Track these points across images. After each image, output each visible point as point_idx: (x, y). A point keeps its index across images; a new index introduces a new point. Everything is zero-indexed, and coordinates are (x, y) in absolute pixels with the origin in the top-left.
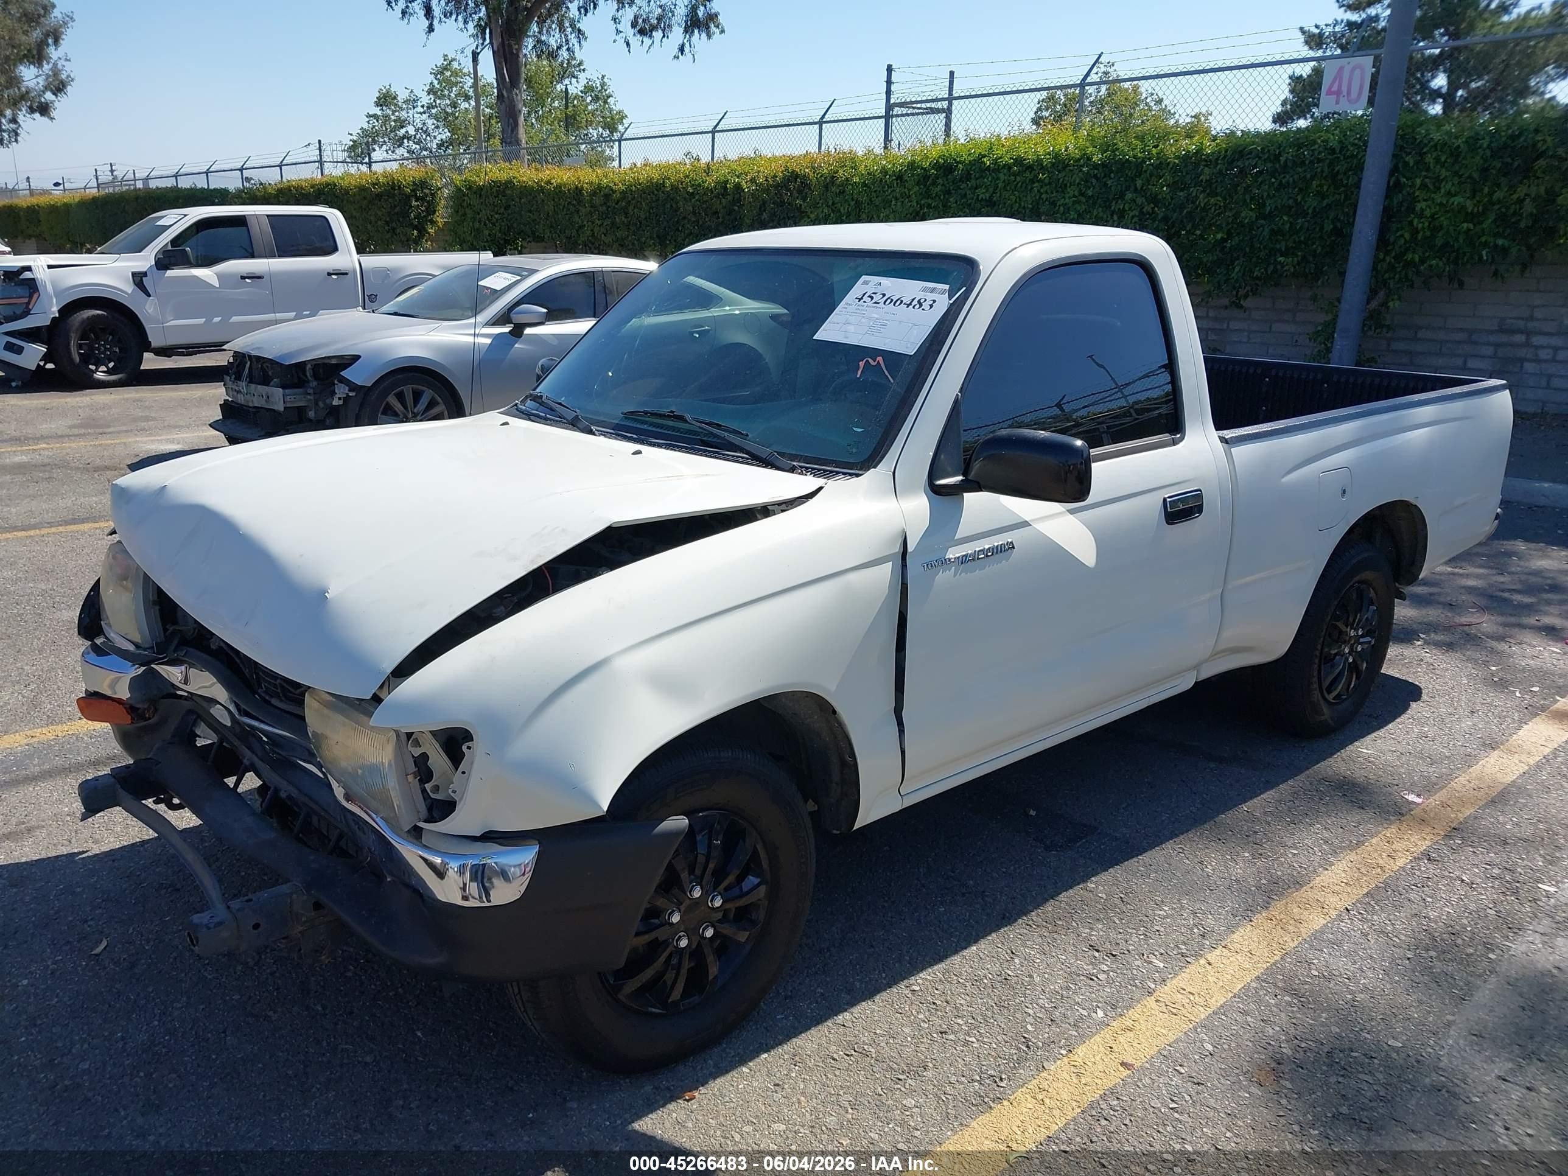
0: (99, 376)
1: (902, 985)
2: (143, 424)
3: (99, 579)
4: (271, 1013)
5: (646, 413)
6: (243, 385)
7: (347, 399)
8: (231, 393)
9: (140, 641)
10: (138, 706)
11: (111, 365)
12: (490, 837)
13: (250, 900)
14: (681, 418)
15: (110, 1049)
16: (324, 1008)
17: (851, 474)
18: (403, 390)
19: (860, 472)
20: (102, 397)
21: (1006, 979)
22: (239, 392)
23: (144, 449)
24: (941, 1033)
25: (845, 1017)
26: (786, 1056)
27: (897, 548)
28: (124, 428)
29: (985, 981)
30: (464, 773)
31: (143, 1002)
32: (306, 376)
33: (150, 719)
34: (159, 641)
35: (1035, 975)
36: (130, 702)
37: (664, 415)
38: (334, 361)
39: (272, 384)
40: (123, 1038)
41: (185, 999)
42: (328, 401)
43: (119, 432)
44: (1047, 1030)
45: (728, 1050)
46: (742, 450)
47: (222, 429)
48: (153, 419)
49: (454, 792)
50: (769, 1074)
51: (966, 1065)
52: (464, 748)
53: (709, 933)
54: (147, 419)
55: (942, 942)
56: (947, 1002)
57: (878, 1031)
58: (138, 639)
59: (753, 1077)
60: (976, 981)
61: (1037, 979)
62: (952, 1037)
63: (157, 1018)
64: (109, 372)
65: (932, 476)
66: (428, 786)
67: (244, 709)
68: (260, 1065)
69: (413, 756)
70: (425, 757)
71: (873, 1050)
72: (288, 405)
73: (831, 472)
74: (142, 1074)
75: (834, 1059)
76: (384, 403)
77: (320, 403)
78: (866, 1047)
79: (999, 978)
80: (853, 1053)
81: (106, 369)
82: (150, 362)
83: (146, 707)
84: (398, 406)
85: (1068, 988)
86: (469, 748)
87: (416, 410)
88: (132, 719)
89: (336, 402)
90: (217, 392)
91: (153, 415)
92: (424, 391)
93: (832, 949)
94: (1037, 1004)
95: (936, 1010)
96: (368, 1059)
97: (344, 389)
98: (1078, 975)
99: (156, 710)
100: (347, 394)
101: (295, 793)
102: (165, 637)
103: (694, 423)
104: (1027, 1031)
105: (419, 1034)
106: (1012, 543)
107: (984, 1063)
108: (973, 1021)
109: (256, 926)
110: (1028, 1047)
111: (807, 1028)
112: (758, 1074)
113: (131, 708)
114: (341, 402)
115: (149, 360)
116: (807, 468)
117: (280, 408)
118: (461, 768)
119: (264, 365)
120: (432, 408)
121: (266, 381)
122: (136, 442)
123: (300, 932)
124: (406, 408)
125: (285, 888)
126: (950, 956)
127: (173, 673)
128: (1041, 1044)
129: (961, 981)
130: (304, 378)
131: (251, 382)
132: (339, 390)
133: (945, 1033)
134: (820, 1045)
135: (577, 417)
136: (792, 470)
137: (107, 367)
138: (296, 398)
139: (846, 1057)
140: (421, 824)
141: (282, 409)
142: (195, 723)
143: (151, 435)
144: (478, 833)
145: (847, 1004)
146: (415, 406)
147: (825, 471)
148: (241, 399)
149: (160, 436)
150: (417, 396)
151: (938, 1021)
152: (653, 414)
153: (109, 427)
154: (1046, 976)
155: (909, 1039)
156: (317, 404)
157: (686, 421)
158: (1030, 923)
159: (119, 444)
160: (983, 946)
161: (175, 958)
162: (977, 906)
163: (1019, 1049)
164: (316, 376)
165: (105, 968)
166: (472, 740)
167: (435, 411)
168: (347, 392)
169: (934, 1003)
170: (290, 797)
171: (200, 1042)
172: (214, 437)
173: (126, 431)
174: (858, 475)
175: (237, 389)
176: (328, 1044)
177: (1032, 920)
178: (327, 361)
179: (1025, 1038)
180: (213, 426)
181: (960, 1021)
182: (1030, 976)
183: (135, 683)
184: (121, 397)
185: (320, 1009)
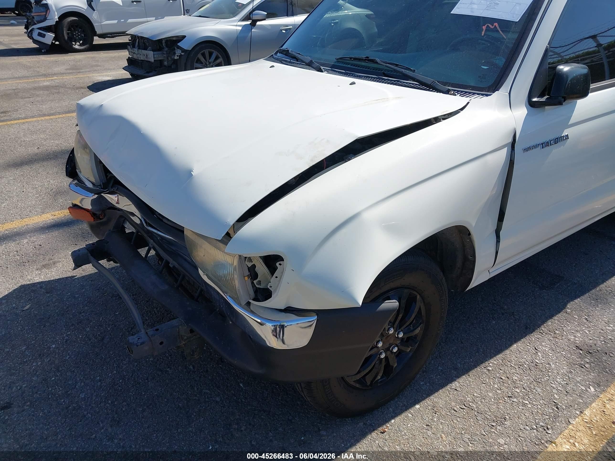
0: (77, 47)
1: (482, 366)
2: (95, 68)
3: (74, 148)
4: (168, 369)
5: (351, 58)
6: (136, 50)
7: (180, 56)
8: (131, 54)
9: (95, 182)
10: (97, 213)
11: (81, 42)
12: (289, 310)
13: (157, 330)
14: (373, 61)
15: (94, 386)
16: (194, 367)
17: (482, 95)
18: (204, 52)
19: (489, 93)
20: (78, 56)
21: (536, 365)
22: (134, 53)
23: (96, 79)
24: (509, 397)
25: (455, 384)
26: (430, 408)
27: (510, 140)
28: (88, 70)
29: (525, 366)
30: (276, 277)
31: (108, 360)
32: (163, 46)
33: (102, 219)
34: (104, 182)
35: (551, 364)
36: (92, 211)
37: (362, 60)
38: (174, 39)
39: (148, 49)
40: (100, 381)
41: (127, 359)
42: (173, 57)
43: (86, 72)
44: (566, 398)
45: (398, 402)
46: (414, 80)
47: (128, 71)
48: (100, 66)
49: (271, 287)
50: (422, 418)
51: (527, 418)
52: (277, 264)
53: (395, 350)
54: (97, 66)
55: (498, 341)
56: (508, 378)
57: (475, 394)
58: (93, 180)
59: (414, 420)
60: (521, 365)
61: (553, 366)
62: (515, 400)
63: (115, 369)
64: (80, 45)
65: (530, 96)
66: (255, 282)
67: (149, 223)
68: (166, 400)
69: (248, 266)
70: (254, 266)
71: (474, 406)
72: (156, 59)
73: (470, 93)
74: (110, 402)
75: (455, 411)
76: (197, 58)
77: (170, 59)
78: (470, 404)
79: (532, 364)
80: (465, 407)
81: (79, 44)
82: (97, 41)
83: (100, 213)
84: (202, 59)
85: (571, 372)
86: (280, 264)
87: (210, 61)
88: (94, 219)
89: (176, 58)
90: (125, 54)
91: (99, 64)
92: (213, 52)
93: (442, 344)
94: (557, 382)
95: (503, 382)
96: (218, 399)
97: (179, 51)
98: (574, 364)
99: (105, 216)
100: (181, 54)
101: (177, 266)
102: (107, 180)
103: (382, 63)
104: (556, 399)
105: (241, 385)
106: (567, 135)
107: (536, 418)
108: (524, 391)
109: (161, 343)
110: (557, 408)
111: (437, 390)
112: (417, 418)
113: (94, 215)
114: (178, 58)
115: (96, 40)
116: (458, 91)
117: (152, 60)
118: (275, 275)
119: (145, 41)
120: (216, 60)
121: (145, 49)
122: (93, 76)
123: (184, 344)
124: (206, 60)
125: (174, 322)
126: (504, 350)
127: (112, 198)
128: (564, 407)
129: (513, 365)
130: (162, 47)
131: (139, 49)
132: (177, 51)
133: (511, 397)
134: (446, 401)
135: (311, 61)
136: (447, 92)
137: (80, 43)
138: (159, 56)
139: (461, 409)
140: (251, 301)
141: (153, 61)
142: (124, 222)
143: (99, 73)
144: (283, 308)
145: (456, 377)
146: (210, 59)
147: (466, 92)
148: (135, 56)
149: (103, 73)
150: (211, 54)
151: (506, 390)
152: (355, 59)
153: (82, 69)
154: (557, 364)
155: (493, 400)
156: (168, 58)
157: (377, 63)
158: (541, 331)
159: (86, 77)
160: (520, 344)
161: (122, 336)
162: (511, 321)
163: (553, 410)
164: (167, 46)
165: (90, 340)
166: (283, 260)
167: (218, 61)
168: (180, 52)
169: (501, 378)
170: (174, 267)
171: (136, 385)
172: (125, 74)
173: (89, 71)
174: (487, 95)
175: (133, 52)
176: (198, 389)
177: (542, 330)
178: (171, 39)
179: (555, 402)
180: (125, 69)
181: (517, 390)
182: (549, 364)
183: (93, 202)
184: (86, 56)
185: (192, 368)
